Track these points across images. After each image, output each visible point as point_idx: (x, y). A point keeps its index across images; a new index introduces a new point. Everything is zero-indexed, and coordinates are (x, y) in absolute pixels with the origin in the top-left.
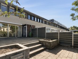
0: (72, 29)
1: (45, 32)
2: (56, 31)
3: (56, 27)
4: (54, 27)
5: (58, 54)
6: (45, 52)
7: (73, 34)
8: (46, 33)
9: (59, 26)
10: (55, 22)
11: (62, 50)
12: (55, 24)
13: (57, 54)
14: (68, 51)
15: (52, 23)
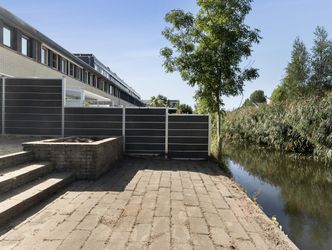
0: (156, 103)
1: (60, 104)
2: (108, 106)
3: (105, 90)
4: (95, 89)
5: (130, 186)
6: (70, 195)
7: (167, 114)
8: (66, 109)
9: (114, 87)
10: (100, 68)
11: (140, 172)
12: (101, 77)
13: (127, 187)
14: (156, 172)
15: (86, 68)
